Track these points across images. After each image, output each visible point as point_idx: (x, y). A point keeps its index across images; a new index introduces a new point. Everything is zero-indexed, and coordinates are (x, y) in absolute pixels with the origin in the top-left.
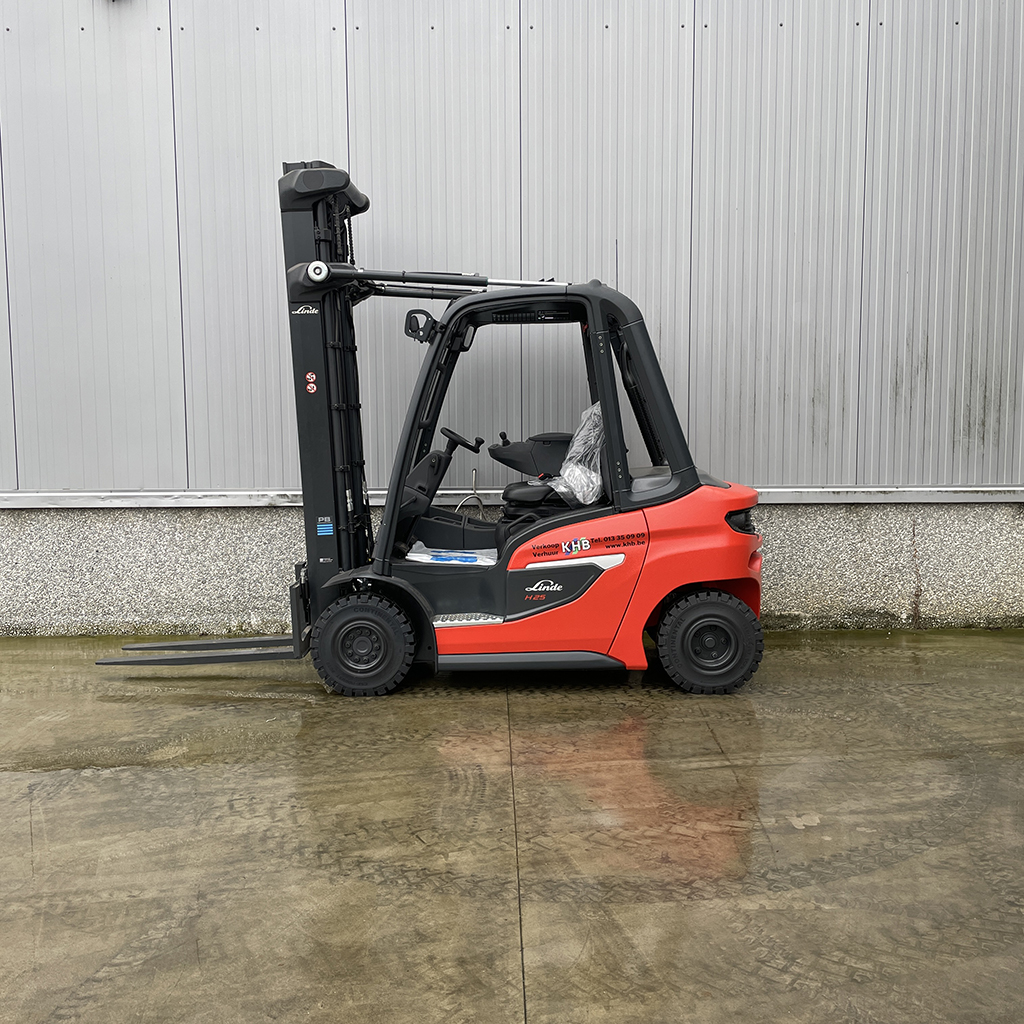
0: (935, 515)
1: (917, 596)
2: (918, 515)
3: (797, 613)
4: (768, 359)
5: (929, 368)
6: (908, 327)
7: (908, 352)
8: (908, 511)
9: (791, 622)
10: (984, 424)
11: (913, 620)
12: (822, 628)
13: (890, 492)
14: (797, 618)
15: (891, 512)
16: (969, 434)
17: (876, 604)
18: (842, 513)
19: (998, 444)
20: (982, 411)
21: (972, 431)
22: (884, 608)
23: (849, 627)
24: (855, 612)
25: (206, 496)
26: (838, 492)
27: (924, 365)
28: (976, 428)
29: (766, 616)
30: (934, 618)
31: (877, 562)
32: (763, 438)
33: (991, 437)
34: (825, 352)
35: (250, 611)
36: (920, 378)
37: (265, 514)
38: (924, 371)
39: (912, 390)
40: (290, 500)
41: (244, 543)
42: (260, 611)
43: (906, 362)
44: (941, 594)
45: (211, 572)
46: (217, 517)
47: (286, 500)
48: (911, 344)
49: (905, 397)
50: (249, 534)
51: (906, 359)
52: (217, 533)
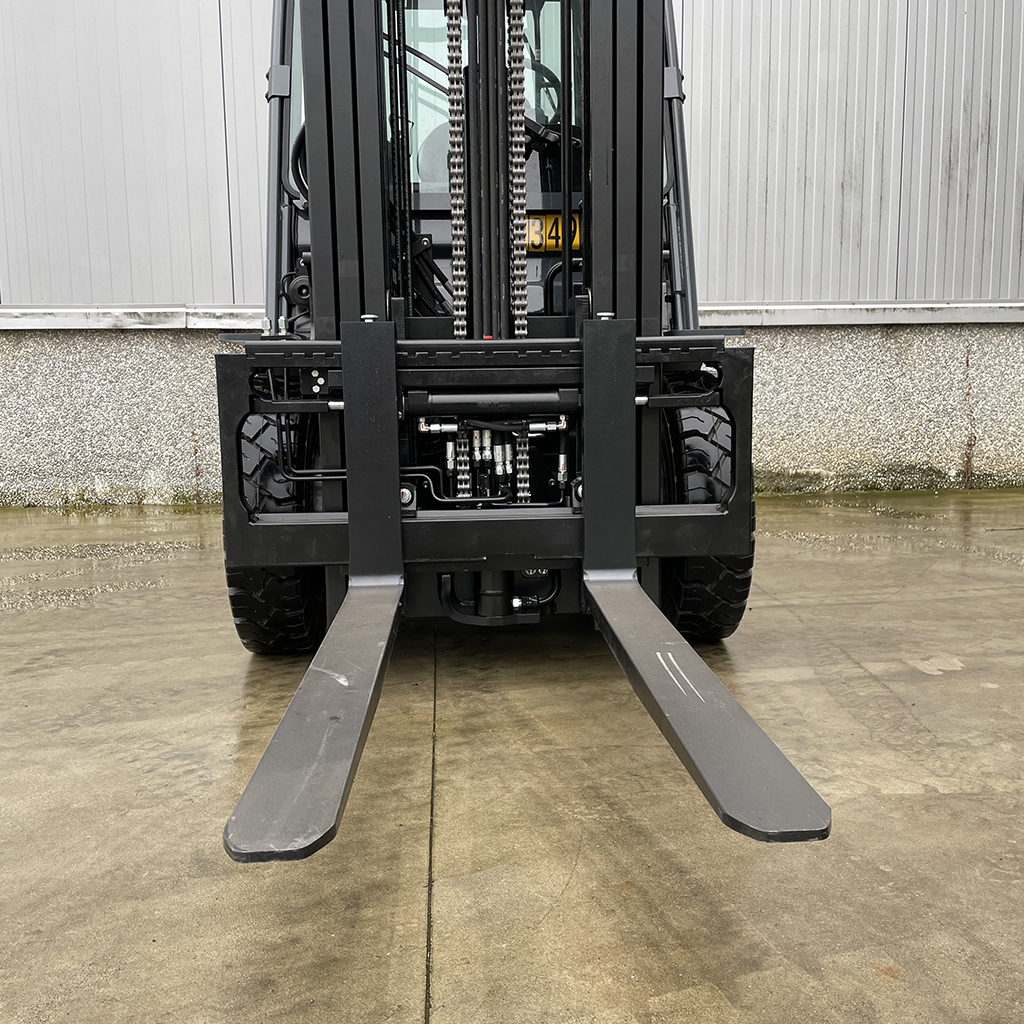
0: (995, 341)
1: (970, 445)
2: (973, 339)
3: (817, 471)
4: (785, 129)
5: (991, 142)
6: (966, 87)
7: (965, 120)
8: (960, 335)
9: (809, 483)
11: (964, 477)
12: (848, 489)
13: (939, 309)
14: (818, 477)
15: (939, 337)
17: (917, 458)
18: (876, 338)
22: (927, 463)
23: (882, 489)
24: (891, 469)
25: (25, 314)
26: (873, 310)
27: (986, 138)
29: (778, 474)
30: (990, 475)
31: (920, 403)
32: (778, 236)
34: (859, 120)
35: (93, 474)
36: (980, 156)
37: (109, 341)
38: (985, 146)
39: (970, 172)
40: (142, 321)
41: (82, 381)
42: (108, 473)
43: (963, 134)
44: (1000, 444)
45: (38, 422)
46: (43, 346)
47: (137, 320)
48: (969, 110)
49: (961, 182)
50: (88, 369)
51: (963, 130)
52: (43, 368)
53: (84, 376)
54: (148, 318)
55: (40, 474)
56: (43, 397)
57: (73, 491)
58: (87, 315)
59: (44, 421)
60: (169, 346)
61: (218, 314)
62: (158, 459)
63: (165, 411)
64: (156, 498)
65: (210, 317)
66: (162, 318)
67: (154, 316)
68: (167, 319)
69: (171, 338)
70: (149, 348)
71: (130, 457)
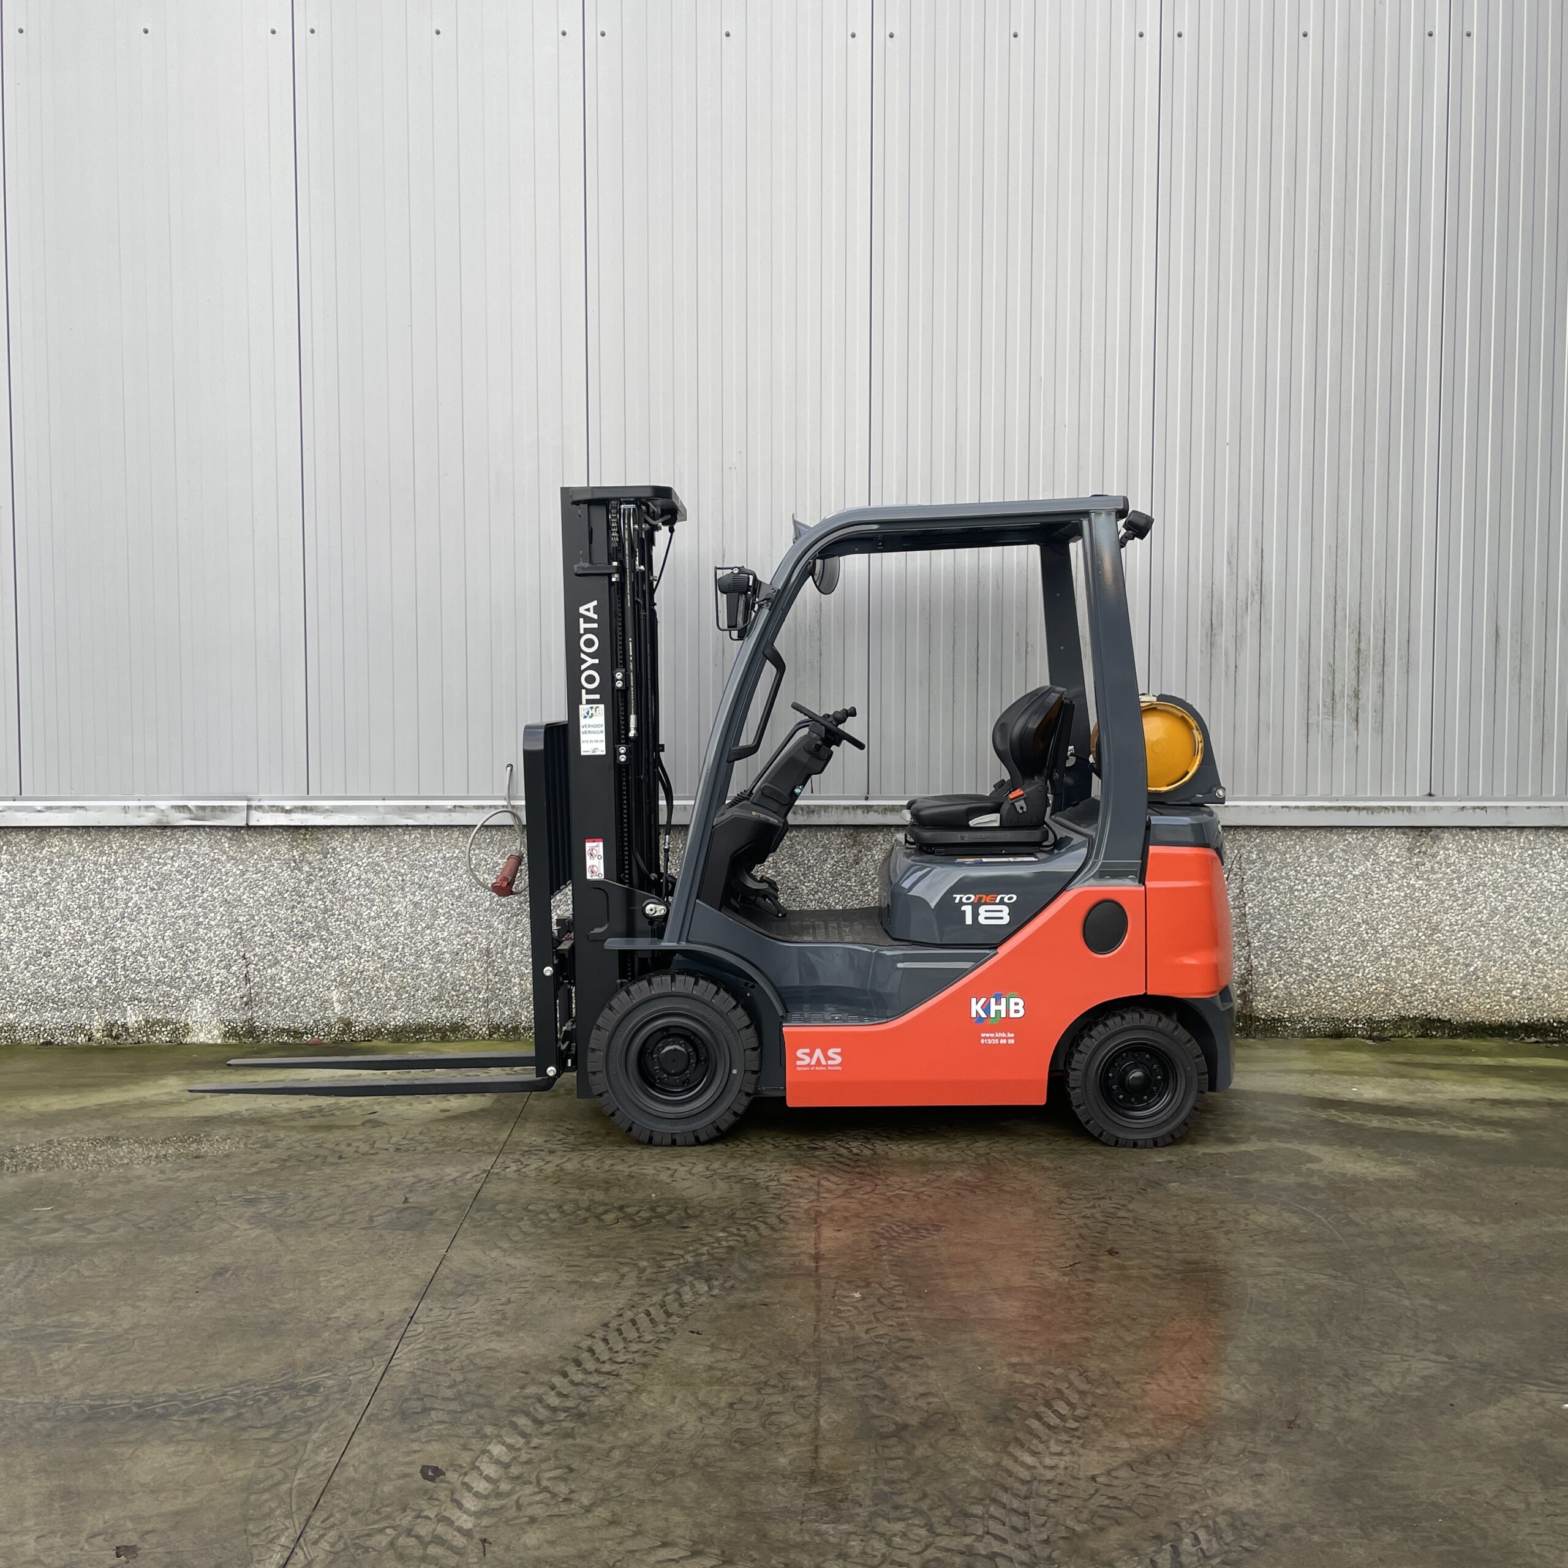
0: (1280, 846)
2: (1251, 847)
5: (1265, 601)
7: (1230, 574)
8: (1234, 840)
10: (1357, 695)
11: (1244, 1022)
16: (1333, 713)
19: (1380, 729)
20: (1354, 675)
21: (1338, 706)
25: (51, 808)
27: (1257, 597)
28: (1345, 702)
30: (1280, 1020)
33: (1368, 717)
35: (125, 1004)
36: (1250, 619)
37: (152, 839)
38: (1257, 606)
39: (1238, 638)
40: (192, 816)
41: (116, 889)
42: (143, 1004)
43: (1228, 593)
44: (1292, 980)
45: (60, 938)
46: (71, 844)
47: (188, 815)
48: (1235, 561)
49: (1226, 651)
50: (125, 873)
51: (1228, 587)
52: (70, 872)
53: (119, 882)
54: (201, 813)
55: (60, 1005)
56: (67, 908)
57: (97, 1025)
58: (125, 809)
59: (68, 937)
60: (226, 845)
61: (288, 808)
62: (207, 986)
63: (218, 926)
64: (202, 1035)
65: (277, 811)
66: (218, 813)
67: (208, 810)
68: (224, 815)
69: (229, 835)
70: (201, 846)
71: (172, 982)
